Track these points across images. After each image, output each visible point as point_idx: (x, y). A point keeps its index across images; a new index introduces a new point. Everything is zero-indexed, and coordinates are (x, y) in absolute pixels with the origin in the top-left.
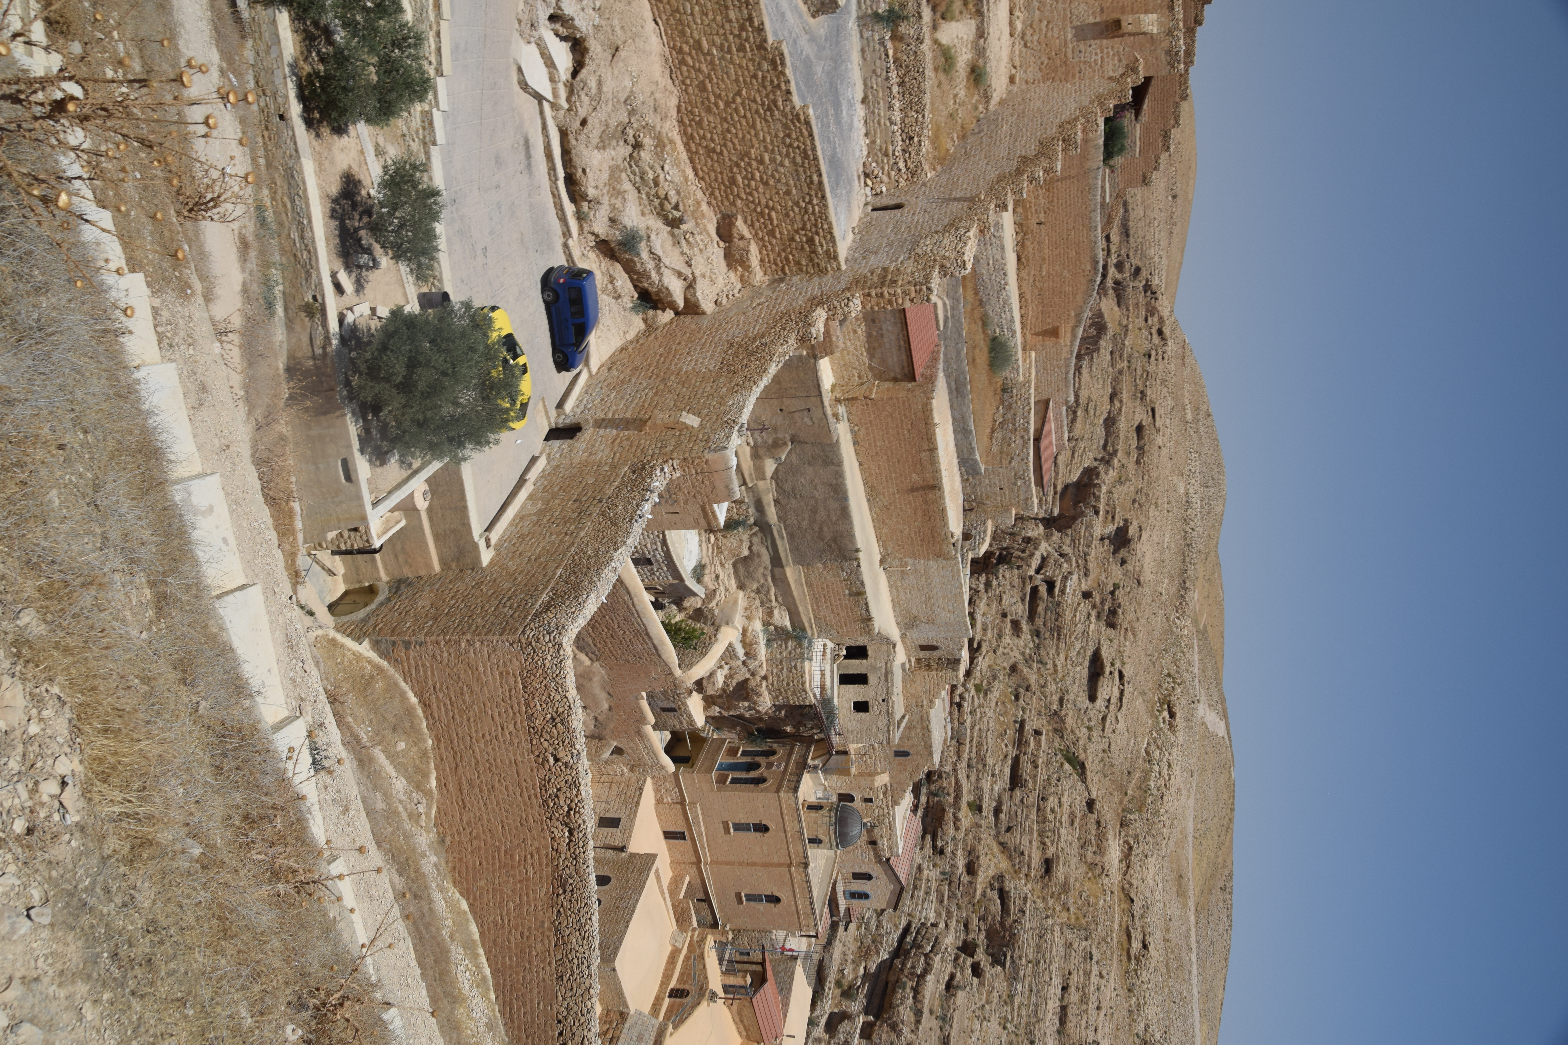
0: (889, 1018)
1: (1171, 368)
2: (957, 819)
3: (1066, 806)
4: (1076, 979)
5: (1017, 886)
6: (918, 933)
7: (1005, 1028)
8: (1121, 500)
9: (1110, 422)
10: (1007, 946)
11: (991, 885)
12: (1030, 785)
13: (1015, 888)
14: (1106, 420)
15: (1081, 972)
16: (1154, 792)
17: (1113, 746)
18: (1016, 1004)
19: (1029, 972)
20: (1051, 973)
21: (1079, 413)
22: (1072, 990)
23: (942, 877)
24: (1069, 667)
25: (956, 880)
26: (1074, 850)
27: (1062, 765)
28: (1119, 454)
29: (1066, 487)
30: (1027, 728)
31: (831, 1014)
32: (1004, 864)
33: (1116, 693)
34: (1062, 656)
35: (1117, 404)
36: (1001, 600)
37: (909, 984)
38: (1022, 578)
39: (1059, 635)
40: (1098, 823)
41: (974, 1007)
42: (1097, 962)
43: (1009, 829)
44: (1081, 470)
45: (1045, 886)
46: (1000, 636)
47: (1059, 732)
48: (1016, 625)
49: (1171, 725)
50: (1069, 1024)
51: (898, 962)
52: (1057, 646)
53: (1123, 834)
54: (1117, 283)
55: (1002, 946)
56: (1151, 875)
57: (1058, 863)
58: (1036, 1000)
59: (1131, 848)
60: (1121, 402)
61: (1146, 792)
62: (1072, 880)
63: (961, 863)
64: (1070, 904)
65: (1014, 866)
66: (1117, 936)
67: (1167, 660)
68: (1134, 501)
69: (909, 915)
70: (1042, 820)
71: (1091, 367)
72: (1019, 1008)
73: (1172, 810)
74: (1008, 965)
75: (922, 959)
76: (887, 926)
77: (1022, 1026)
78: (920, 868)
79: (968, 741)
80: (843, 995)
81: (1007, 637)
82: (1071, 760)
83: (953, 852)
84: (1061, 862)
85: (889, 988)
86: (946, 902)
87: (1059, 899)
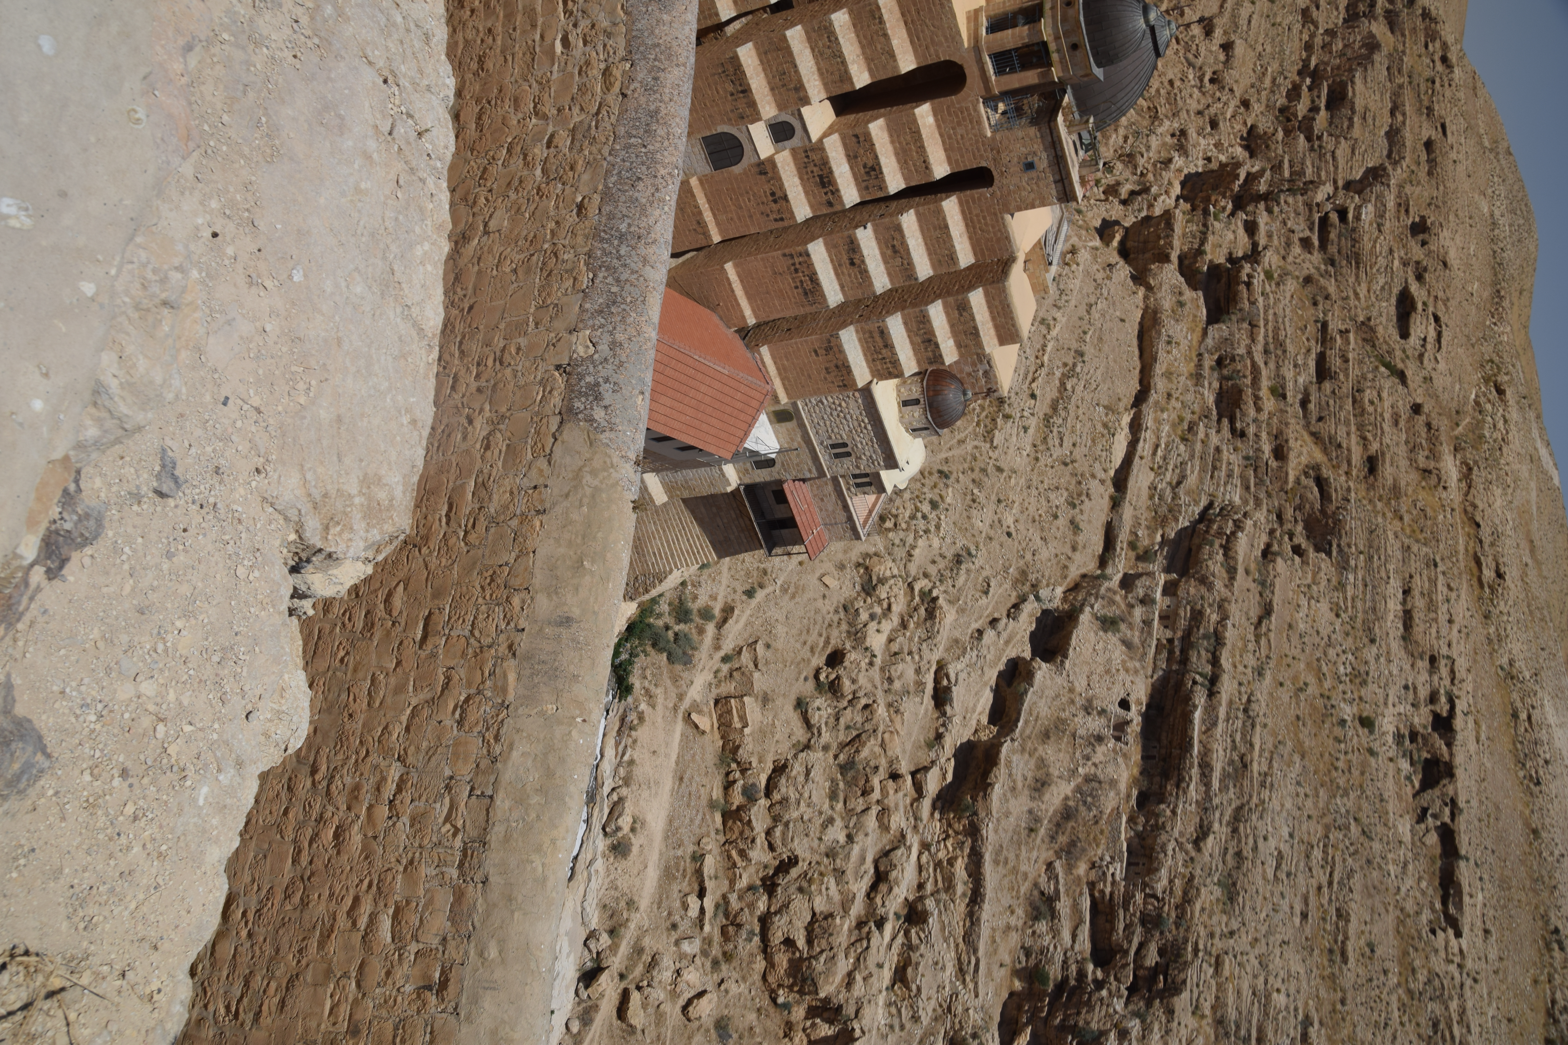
0: (1197, 573)
2: (1257, 398)
3: (1387, 404)
4: (1419, 584)
5: (1337, 480)
6: (1222, 509)
7: (1338, 616)
8: (1414, 196)
9: (1393, 134)
10: (1332, 534)
11: (1306, 474)
12: (1341, 377)
13: (1335, 480)
14: (1388, 132)
15: (1425, 578)
16: (1490, 441)
17: (1435, 381)
18: (1349, 594)
19: (1362, 564)
20: (1388, 572)
21: (1356, 119)
22: (1416, 593)
23: (1245, 462)
24: (1373, 299)
25: (1263, 465)
26: (1402, 451)
27: (1377, 367)
28: (1407, 159)
30: (1330, 327)
31: (1125, 575)
32: (1319, 456)
33: (1432, 334)
34: (1364, 286)
35: (1400, 118)
36: (1285, 224)
37: (1218, 542)
38: (1309, 206)
39: (1357, 263)
40: (1429, 425)
41: (1298, 582)
42: (1443, 573)
43: (1320, 419)
44: (1364, 169)
45: (1371, 487)
46: (1288, 244)
47: (1370, 340)
48: (1306, 243)
49: (1501, 400)
50: (1416, 629)
51: (1202, 527)
52: (1357, 276)
53: (1459, 455)
54: (1388, 11)
55: (1324, 534)
56: (1498, 504)
57: (1384, 461)
58: (1373, 596)
59: (1470, 470)
60: (1404, 115)
62: (1403, 484)
63: (1267, 449)
64: (1403, 511)
65: (1330, 460)
66: (1463, 559)
68: (1429, 204)
69: (1210, 495)
70: (1360, 412)
72: (1353, 600)
74: (1334, 553)
75: (1230, 523)
76: (1184, 498)
77: (1359, 620)
78: (1218, 450)
79: (1262, 323)
80: (1139, 558)
81: (1297, 249)
82: (1387, 366)
83: (1256, 435)
84: (1388, 461)
85: (1194, 548)
86: (1252, 489)
87: (1388, 503)
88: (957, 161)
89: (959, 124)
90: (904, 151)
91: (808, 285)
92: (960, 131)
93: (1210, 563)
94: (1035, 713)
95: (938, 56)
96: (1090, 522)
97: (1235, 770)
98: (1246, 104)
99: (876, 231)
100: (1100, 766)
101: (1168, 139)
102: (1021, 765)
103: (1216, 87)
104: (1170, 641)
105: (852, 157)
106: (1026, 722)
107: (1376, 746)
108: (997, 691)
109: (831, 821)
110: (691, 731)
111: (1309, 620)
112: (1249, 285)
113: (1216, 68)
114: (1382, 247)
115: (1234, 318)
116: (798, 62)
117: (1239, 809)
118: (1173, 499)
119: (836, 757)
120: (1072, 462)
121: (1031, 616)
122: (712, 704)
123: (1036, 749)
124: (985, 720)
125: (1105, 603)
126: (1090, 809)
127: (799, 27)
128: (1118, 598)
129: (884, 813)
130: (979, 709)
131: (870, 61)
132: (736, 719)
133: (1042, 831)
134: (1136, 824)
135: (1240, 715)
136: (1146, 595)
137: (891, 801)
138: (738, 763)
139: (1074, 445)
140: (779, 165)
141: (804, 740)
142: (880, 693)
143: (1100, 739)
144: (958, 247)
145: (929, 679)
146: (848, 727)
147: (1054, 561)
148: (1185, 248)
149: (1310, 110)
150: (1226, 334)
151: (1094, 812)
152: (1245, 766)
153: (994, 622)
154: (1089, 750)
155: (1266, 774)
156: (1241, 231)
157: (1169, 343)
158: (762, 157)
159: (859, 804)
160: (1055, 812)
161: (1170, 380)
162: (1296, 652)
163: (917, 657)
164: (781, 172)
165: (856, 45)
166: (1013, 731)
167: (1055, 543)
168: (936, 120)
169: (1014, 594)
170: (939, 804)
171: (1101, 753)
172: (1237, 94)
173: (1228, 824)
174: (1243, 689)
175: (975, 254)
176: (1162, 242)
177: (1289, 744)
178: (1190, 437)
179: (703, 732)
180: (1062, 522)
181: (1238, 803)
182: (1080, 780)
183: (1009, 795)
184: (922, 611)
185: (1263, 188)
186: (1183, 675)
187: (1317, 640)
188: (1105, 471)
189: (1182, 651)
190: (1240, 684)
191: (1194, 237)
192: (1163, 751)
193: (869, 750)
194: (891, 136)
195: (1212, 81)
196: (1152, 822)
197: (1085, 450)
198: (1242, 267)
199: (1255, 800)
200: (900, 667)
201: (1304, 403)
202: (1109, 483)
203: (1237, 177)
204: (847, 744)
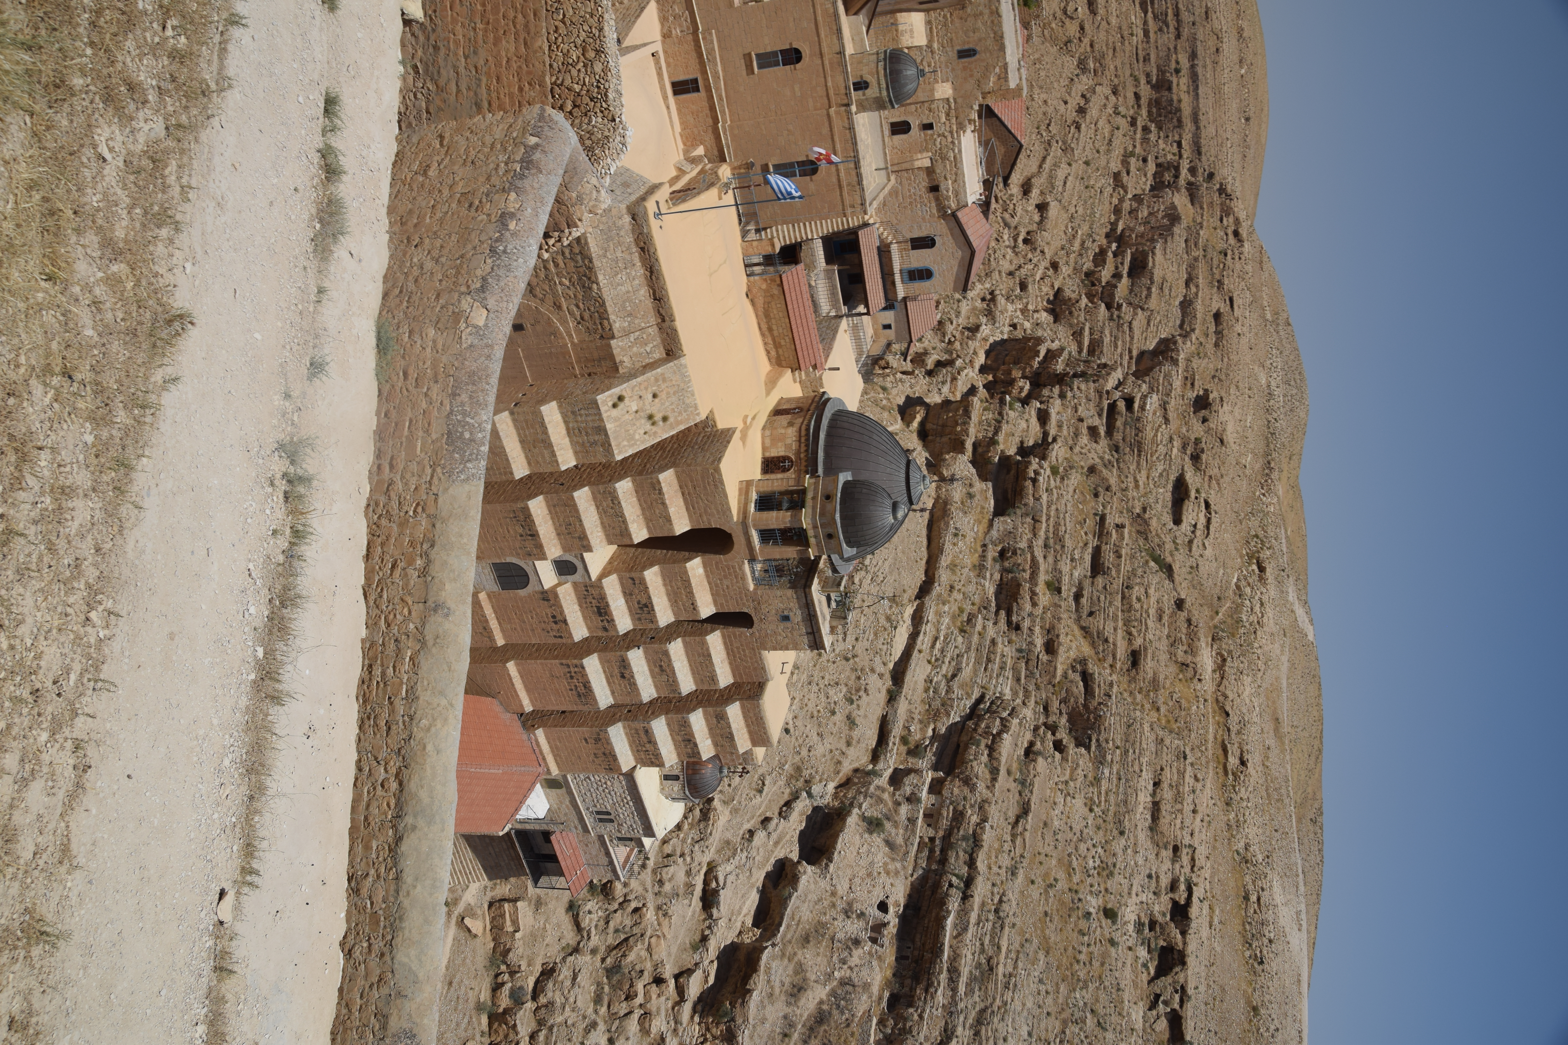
0: (962, 773)
1: (1249, 268)
2: (1033, 594)
3: (1153, 600)
4: (1168, 776)
5: (1101, 674)
6: (992, 703)
7: (1091, 810)
8: (1201, 369)
9: (1186, 305)
10: (1092, 728)
11: (1073, 667)
12: (1114, 573)
13: (1099, 674)
14: (1181, 303)
15: (1175, 770)
16: (1247, 624)
17: (1201, 568)
18: (1103, 788)
19: (1117, 758)
20: (1141, 765)
21: (1153, 290)
22: (1165, 785)
23: (1018, 655)
24: (1152, 486)
25: (1034, 658)
26: (1164, 645)
27: (1147, 562)
28: (1197, 331)
29: (1142, 354)
30: (1108, 521)
31: (896, 770)
32: (1087, 650)
33: (1202, 520)
34: (1144, 473)
35: (1194, 289)
36: (1076, 411)
37: (983, 742)
38: (1099, 392)
39: (1139, 451)
40: (1189, 621)
41: (1057, 779)
42: (1192, 764)
43: (1091, 614)
44: (1157, 340)
45: (1133, 680)
46: (1076, 435)
47: (1143, 533)
48: (1093, 431)
49: (1261, 578)
50: (1162, 821)
51: (970, 723)
52: (1138, 463)
53: (1215, 647)
54: (1190, 184)
55: (1085, 729)
56: (1247, 693)
57: (1146, 656)
58: (1126, 789)
59: (1224, 660)
60: (1197, 286)
61: (1237, 622)
62: (1162, 677)
63: (1039, 642)
64: (1160, 702)
65: (1097, 653)
66: (1211, 748)
67: (1254, 523)
68: (1214, 377)
69: (982, 687)
70: (1128, 608)
71: (1165, 250)
72: (1107, 793)
73: (1266, 648)
74: (1093, 748)
75: (998, 722)
76: (957, 692)
77: (1111, 813)
78: (993, 642)
79: (1044, 519)
80: (910, 753)
81: (1084, 439)
82: (1157, 560)
83: (1030, 629)
84: (1149, 656)
85: (962, 745)
86: (1023, 681)
87: (1147, 695)
88: (722, 604)
89: (725, 577)
90: (675, 593)
91: (581, 689)
92: (726, 582)
93: (975, 763)
94: (797, 918)
95: (710, 523)
96: (865, 716)
97: (982, 973)
98: (1055, 266)
99: (645, 652)
100: (856, 969)
101: (979, 304)
102: (780, 971)
103: (1028, 247)
104: (932, 840)
105: (627, 594)
106: (788, 926)
107: (1117, 936)
108: (764, 893)
109: (594, 1025)
110: (462, 935)
111: (1064, 817)
112: (1034, 481)
113: (1030, 228)
114: (1164, 433)
115: (1019, 512)
116: (583, 518)
117: (983, 1011)
118: (947, 692)
119: (603, 960)
120: (854, 656)
121: (801, 815)
122: (486, 906)
123: (795, 954)
124: (749, 922)
125: (873, 801)
126: (842, 1013)
127: (586, 489)
128: (886, 796)
129: (646, 1016)
130: (745, 911)
131: (649, 522)
132: (508, 922)
133: (796, 1036)
134: (885, 1026)
135: (991, 917)
136: (913, 793)
137: (653, 1006)
138: (508, 966)
139: (857, 639)
140: (561, 596)
141: (573, 943)
142: (650, 896)
143: (857, 942)
144: (718, 671)
145: (699, 881)
146: (617, 931)
147: (828, 757)
148: (980, 436)
149: (1114, 276)
150: (1010, 527)
151: (847, 1015)
152: (991, 969)
153: (766, 821)
154: (846, 954)
155: (1010, 975)
156: (1034, 420)
157: (956, 535)
158: (546, 587)
159: (623, 1008)
160: (809, 1016)
161: (953, 572)
162: (1048, 849)
163: (688, 859)
164: (563, 602)
165: (637, 506)
166: (775, 935)
167: (831, 739)
168: (706, 571)
169: (788, 791)
170: (699, 1008)
171: (857, 956)
172: (1048, 256)
173: (971, 1028)
174: (996, 890)
175: (734, 676)
176: (959, 429)
177: (1035, 941)
178: (968, 628)
179: (475, 936)
180: (839, 717)
181: (982, 1005)
182: (835, 983)
183: (766, 1001)
184: (697, 812)
185: (1059, 366)
186: (941, 876)
187: (1070, 835)
188: (885, 664)
189: (942, 851)
190: (994, 885)
191: (989, 425)
192: (916, 953)
193: (636, 954)
194: (664, 580)
195: (1026, 241)
196: (900, 1025)
197: (867, 644)
198: (1030, 463)
199: (998, 1002)
200: (671, 870)
201: (1078, 597)
202: (888, 676)
203: (1037, 353)
204: (615, 948)
